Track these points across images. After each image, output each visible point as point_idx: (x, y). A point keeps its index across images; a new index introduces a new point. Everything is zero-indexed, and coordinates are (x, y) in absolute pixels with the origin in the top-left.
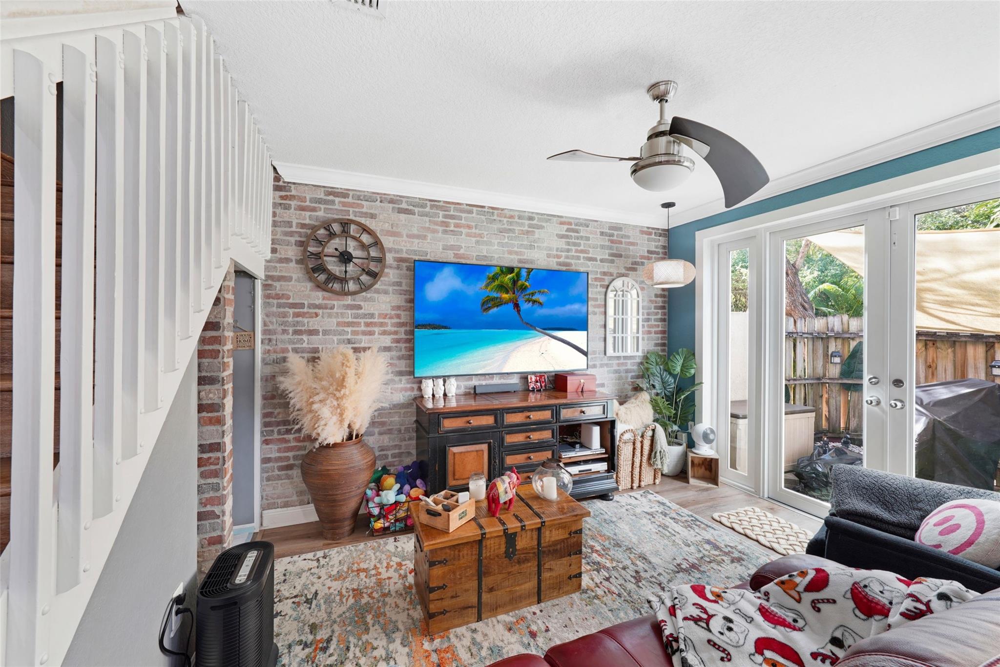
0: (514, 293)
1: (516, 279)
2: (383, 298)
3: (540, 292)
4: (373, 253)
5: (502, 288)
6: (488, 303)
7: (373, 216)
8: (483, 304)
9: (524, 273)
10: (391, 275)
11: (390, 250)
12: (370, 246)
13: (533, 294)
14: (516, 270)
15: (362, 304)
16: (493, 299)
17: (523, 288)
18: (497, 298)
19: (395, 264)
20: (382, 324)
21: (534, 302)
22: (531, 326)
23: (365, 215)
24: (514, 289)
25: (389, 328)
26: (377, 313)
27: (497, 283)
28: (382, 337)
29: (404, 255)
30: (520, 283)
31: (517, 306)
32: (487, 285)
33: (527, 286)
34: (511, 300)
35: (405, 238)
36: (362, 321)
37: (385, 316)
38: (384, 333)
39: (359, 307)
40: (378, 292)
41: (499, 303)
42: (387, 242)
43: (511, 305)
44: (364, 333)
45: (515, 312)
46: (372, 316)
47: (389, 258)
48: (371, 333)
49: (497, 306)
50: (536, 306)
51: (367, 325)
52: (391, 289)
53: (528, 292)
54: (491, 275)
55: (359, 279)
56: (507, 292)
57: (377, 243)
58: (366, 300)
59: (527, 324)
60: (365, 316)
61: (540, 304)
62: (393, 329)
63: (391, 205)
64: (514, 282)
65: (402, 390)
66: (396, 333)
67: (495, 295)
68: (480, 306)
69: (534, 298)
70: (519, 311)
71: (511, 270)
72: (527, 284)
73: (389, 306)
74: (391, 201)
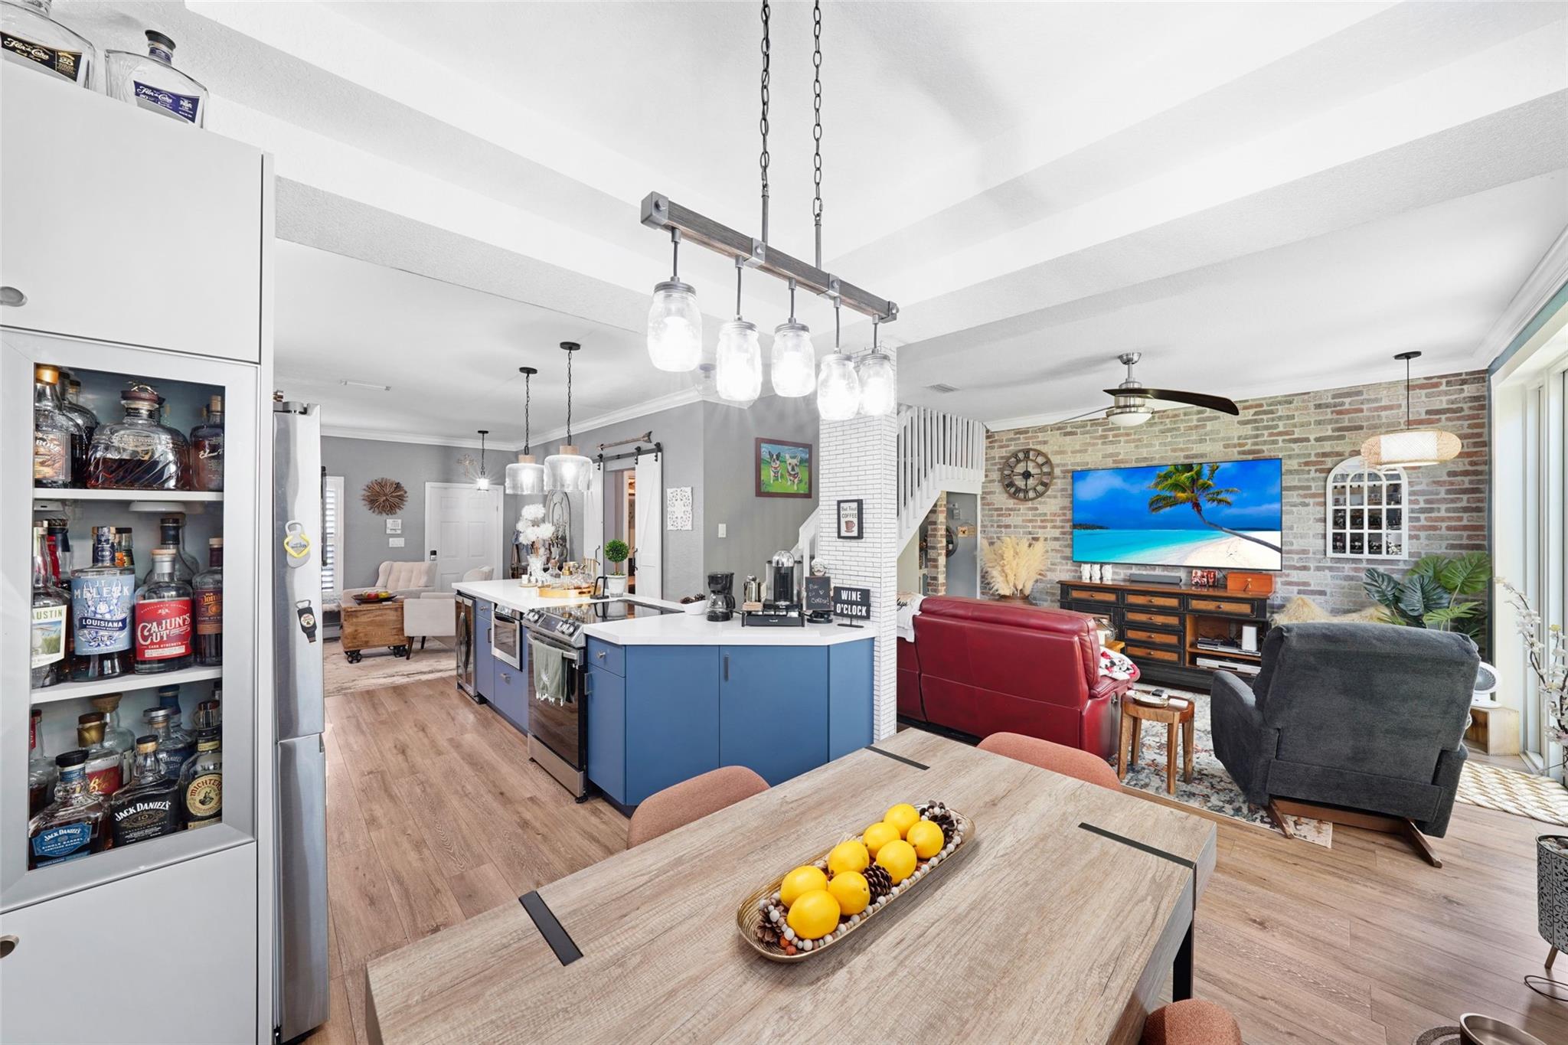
0: (1193, 492)
1: (1195, 477)
2: (1053, 501)
3: (1227, 491)
4: (1046, 469)
5: (1177, 486)
6: (1157, 503)
7: (1045, 443)
8: (1151, 504)
9: (1206, 471)
10: (1059, 484)
11: (1058, 465)
12: (1043, 465)
13: (1218, 493)
14: (1196, 468)
15: (1038, 506)
16: (1165, 498)
17: (1205, 487)
18: (1170, 497)
19: (1061, 475)
20: (1052, 521)
21: (1220, 501)
22: (1216, 526)
23: (1040, 443)
24: (1192, 487)
25: (1058, 524)
26: (1048, 513)
27: (1170, 481)
28: (1053, 530)
29: (1070, 467)
30: (1201, 481)
31: (1196, 505)
32: (1157, 485)
33: (1210, 485)
34: (1188, 500)
35: (1070, 454)
36: (1039, 519)
37: (1055, 515)
38: (1054, 527)
39: (1037, 509)
40: (1049, 497)
41: (1175, 502)
42: (1055, 459)
43: (1189, 506)
44: (1040, 527)
45: (1194, 512)
46: (1045, 514)
47: (1057, 471)
48: (1045, 527)
49: (1171, 506)
50: (1222, 505)
51: (1042, 521)
52: (1059, 494)
53: (1212, 491)
54: (1163, 474)
55: (1035, 489)
56: (1184, 491)
57: (1048, 462)
58: (1040, 503)
59: (1211, 524)
60: (1040, 515)
61: (1228, 503)
62: (1061, 524)
63: (1059, 432)
64: (1194, 481)
65: (1068, 571)
66: (1062, 527)
67: (1167, 494)
68: (1148, 506)
69: (1219, 497)
70: (1199, 511)
71: (1189, 467)
72: (1210, 482)
73: (1058, 507)
74: (1059, 429)
